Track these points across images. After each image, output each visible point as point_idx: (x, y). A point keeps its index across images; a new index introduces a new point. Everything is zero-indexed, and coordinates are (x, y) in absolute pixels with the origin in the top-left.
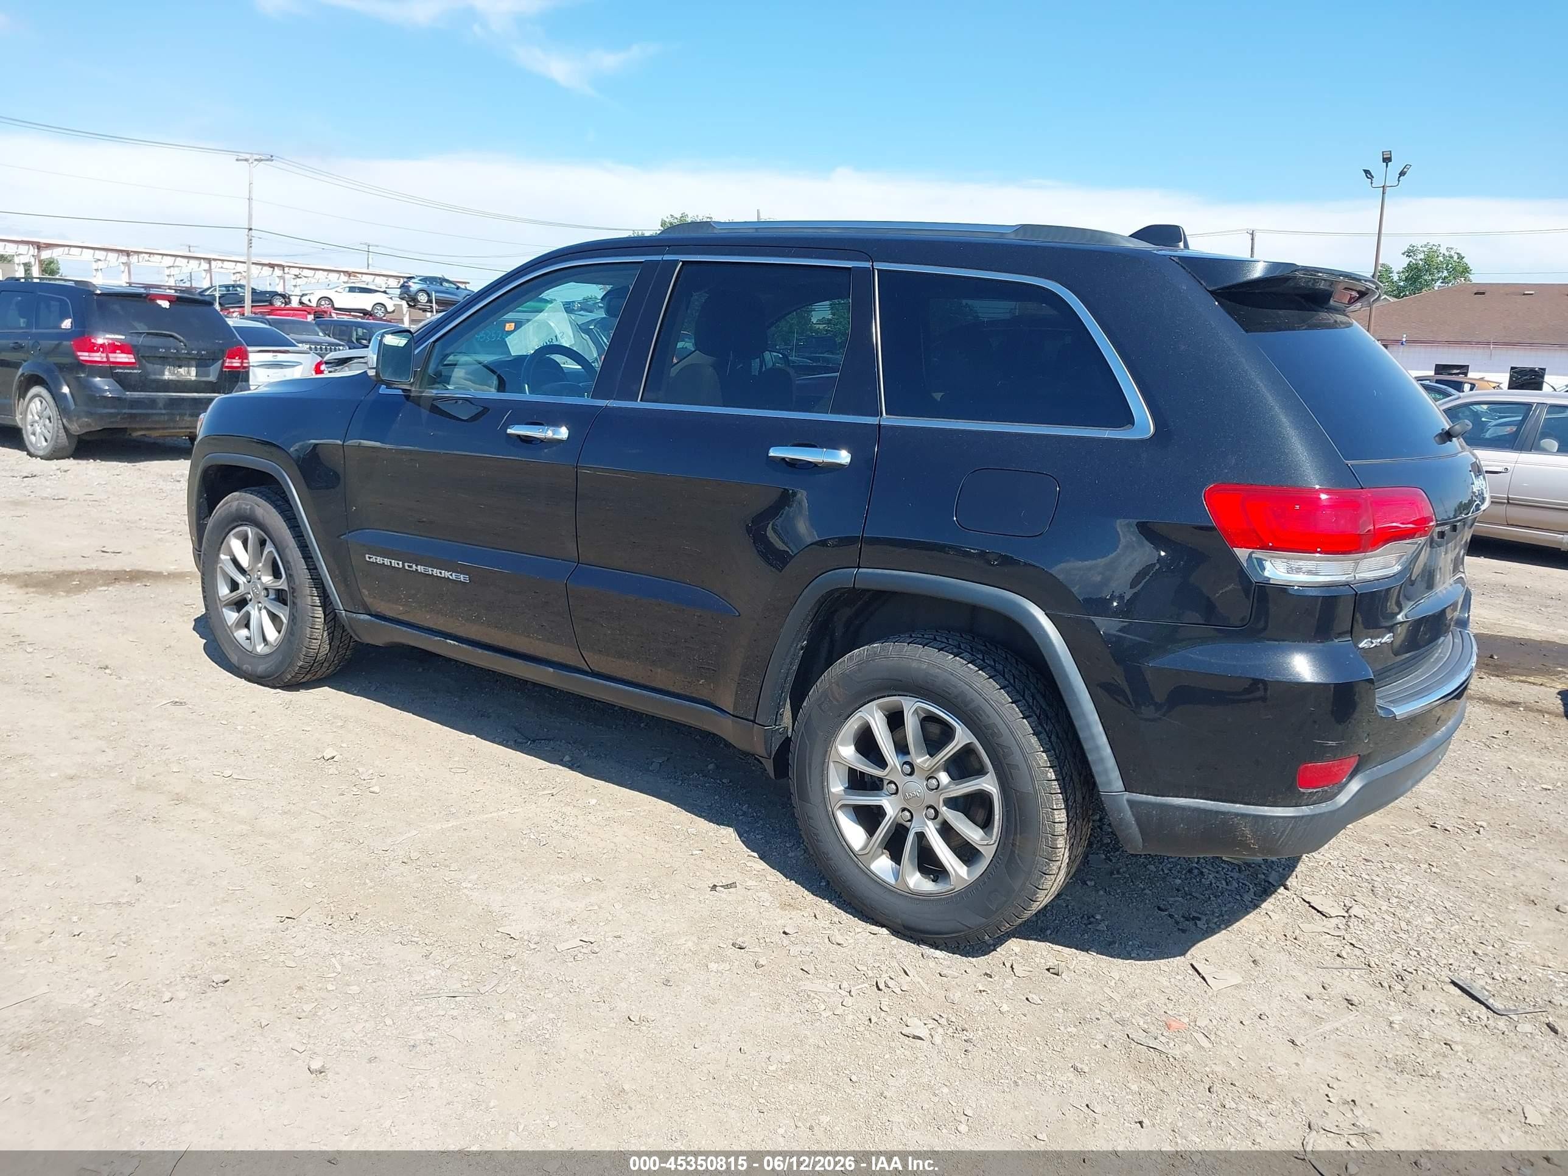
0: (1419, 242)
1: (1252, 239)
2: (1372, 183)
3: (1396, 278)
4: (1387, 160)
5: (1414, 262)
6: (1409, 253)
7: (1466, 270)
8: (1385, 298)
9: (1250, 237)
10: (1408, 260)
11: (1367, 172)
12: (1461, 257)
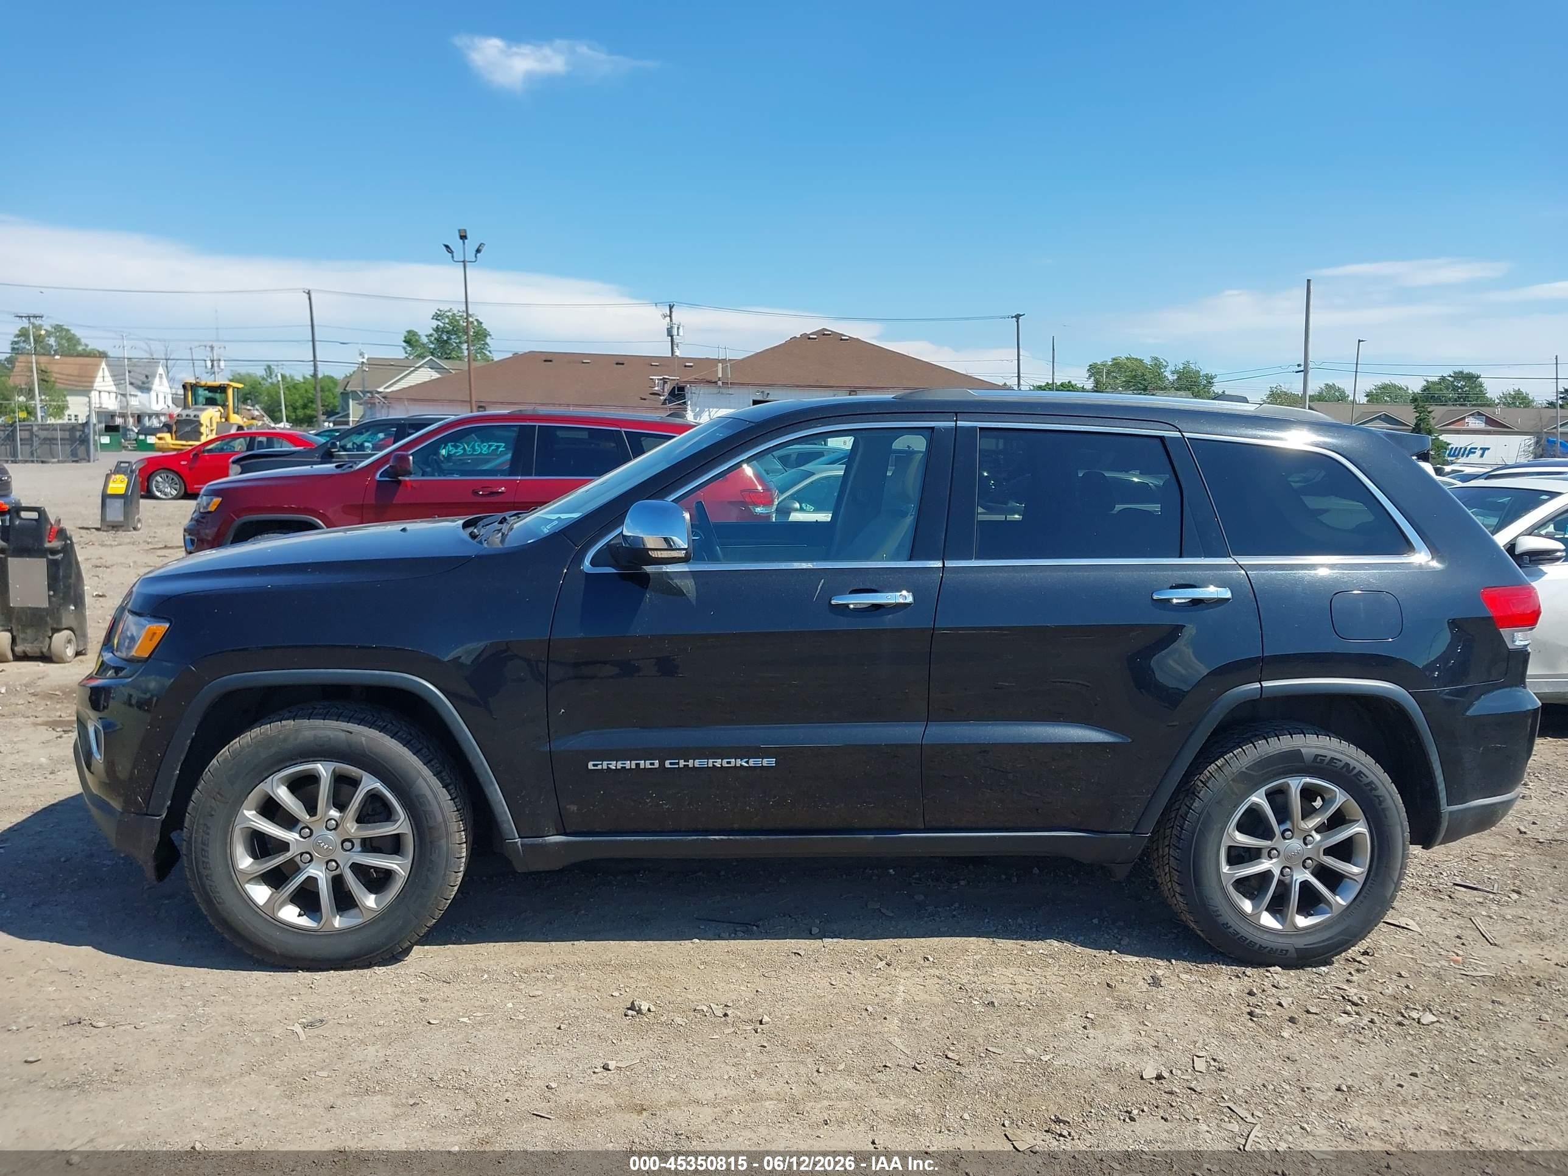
0: (445, 307)
1: (310, 299)
2: (453, 257)
3: (425, 340)
4: (463, 237)
5: (442, 325)
6: (437, 317)
7: (481, 335)
8: (431, 359)
9: (306, 296)
10: (435, 323)
11: (447, 247)
12: (480, 323)
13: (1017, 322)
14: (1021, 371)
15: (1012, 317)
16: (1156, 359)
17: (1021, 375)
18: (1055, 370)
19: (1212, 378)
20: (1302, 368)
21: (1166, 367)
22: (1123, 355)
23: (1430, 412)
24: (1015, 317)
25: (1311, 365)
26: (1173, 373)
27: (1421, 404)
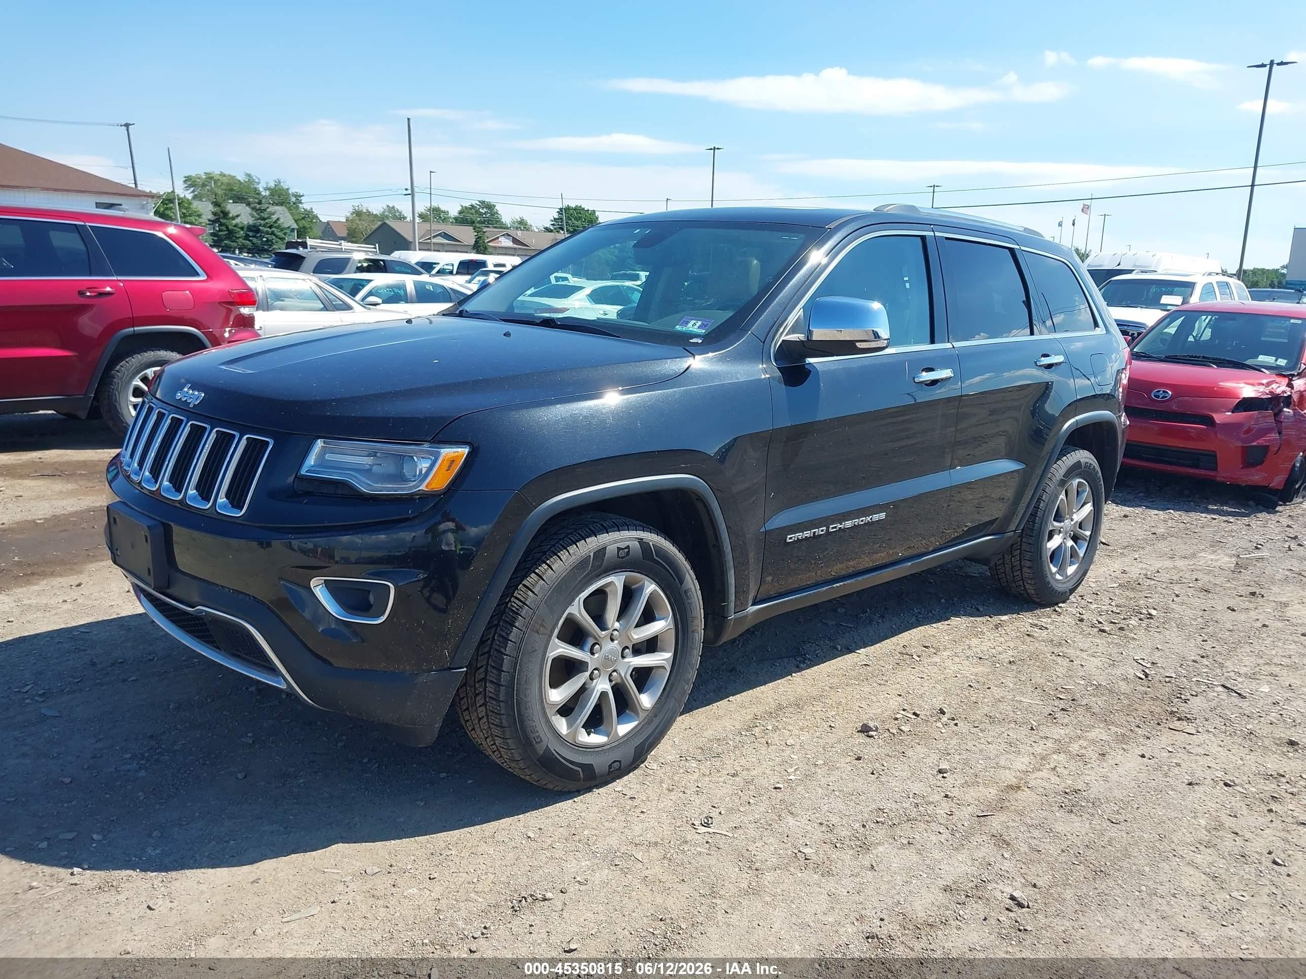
13: (128, 130)
14: (138, 179)
15: (121, 126)
16: (249, 175)
17: (138, 183)
18: (174, 179)
19: (300, 196)
20: (409, 192)
21: (259, 183)
22: (216, 171)
23: (484, 232)
24: (125, 125)
25: (416, 189)
26: (265, 189)
27: (478, 225)
